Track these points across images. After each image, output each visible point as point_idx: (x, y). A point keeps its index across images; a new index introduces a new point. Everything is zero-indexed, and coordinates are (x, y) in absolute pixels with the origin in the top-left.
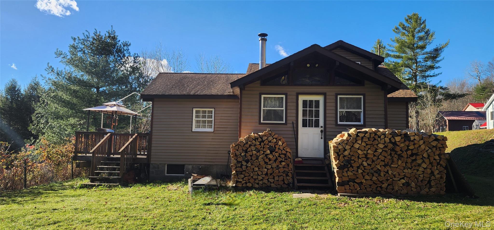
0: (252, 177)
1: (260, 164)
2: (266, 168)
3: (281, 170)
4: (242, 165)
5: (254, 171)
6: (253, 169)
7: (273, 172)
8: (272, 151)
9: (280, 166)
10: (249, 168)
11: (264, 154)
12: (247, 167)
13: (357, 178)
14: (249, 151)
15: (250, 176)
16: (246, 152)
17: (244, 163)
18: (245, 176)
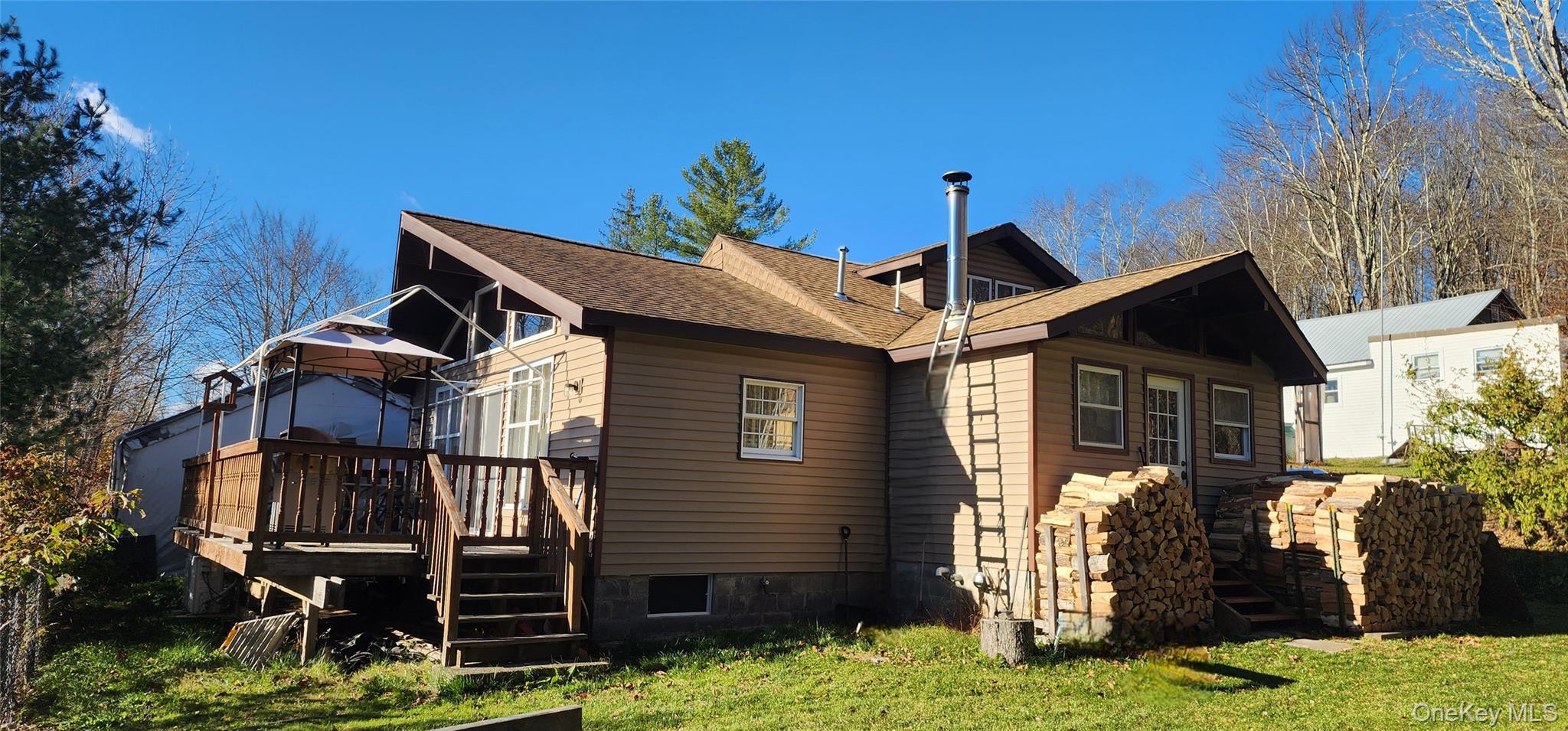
0: (1148, 606)
1: (1162, 570)
2: (1172, 579)
3: (1199, 582)
4: (1125, 572)
5: (1150, 589)
6: (1149, 583)
7: (1186, 587)
8: (1180, 529)
9: (1197, 571)
10: (1141, 579)
11: (1165, 538)
12: (1138, 576)
13: (1387, 593)
14: (1140, 531)
15: (1143, 602)
16: (1134, 534)
17: (1129, 567)
18: (1135, 605)
